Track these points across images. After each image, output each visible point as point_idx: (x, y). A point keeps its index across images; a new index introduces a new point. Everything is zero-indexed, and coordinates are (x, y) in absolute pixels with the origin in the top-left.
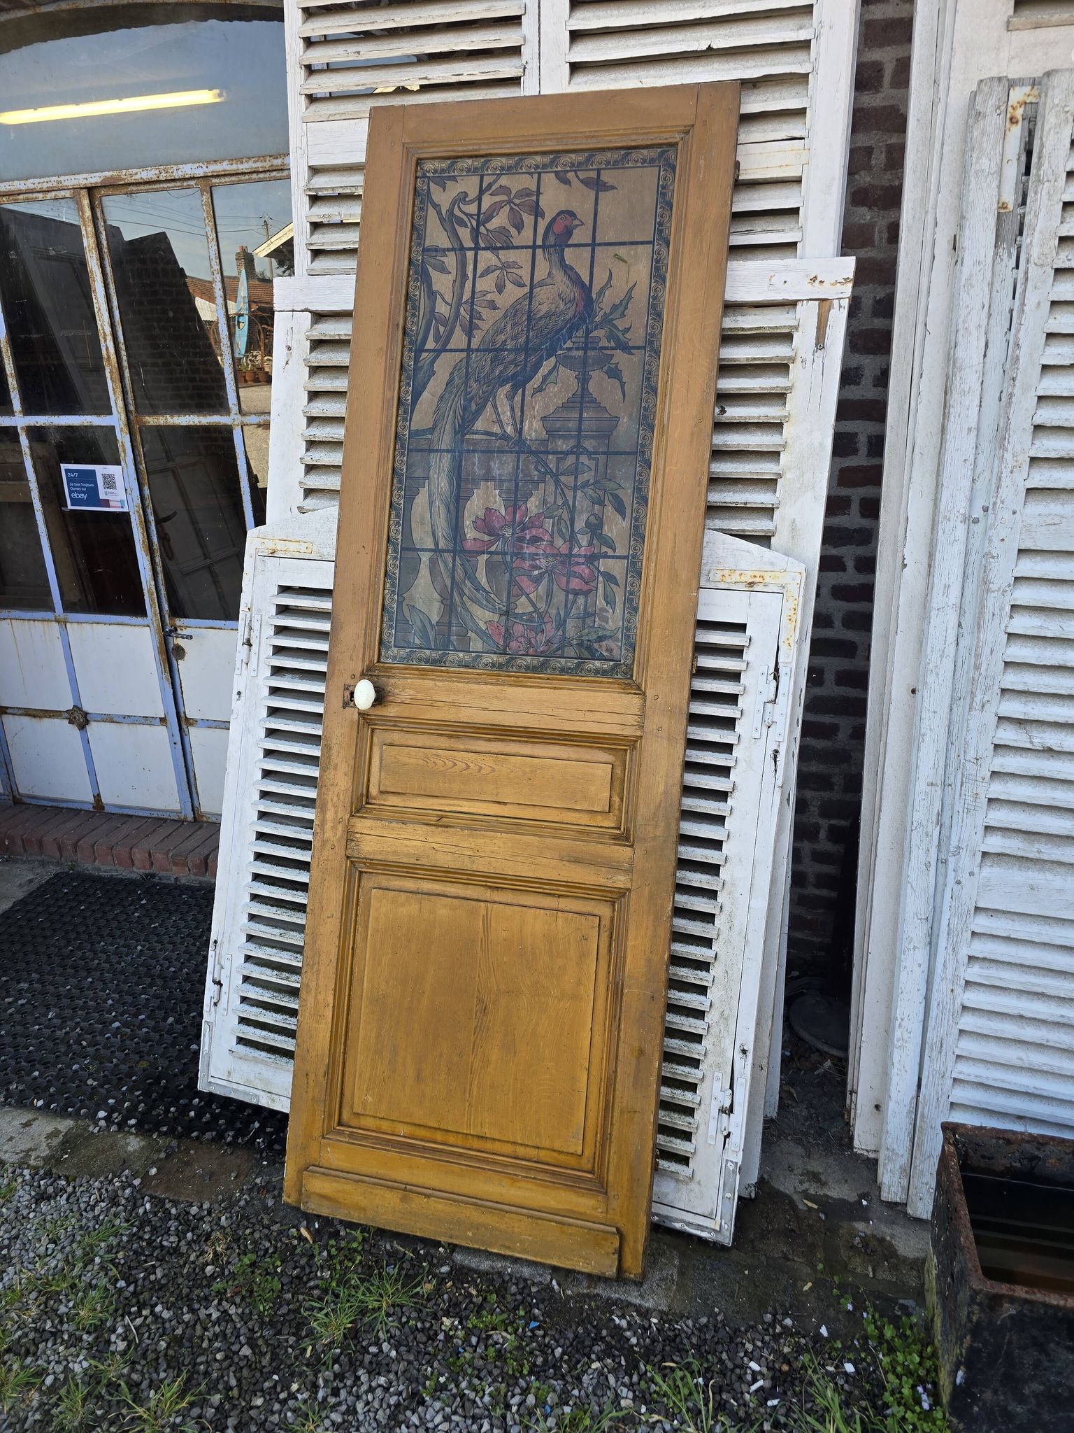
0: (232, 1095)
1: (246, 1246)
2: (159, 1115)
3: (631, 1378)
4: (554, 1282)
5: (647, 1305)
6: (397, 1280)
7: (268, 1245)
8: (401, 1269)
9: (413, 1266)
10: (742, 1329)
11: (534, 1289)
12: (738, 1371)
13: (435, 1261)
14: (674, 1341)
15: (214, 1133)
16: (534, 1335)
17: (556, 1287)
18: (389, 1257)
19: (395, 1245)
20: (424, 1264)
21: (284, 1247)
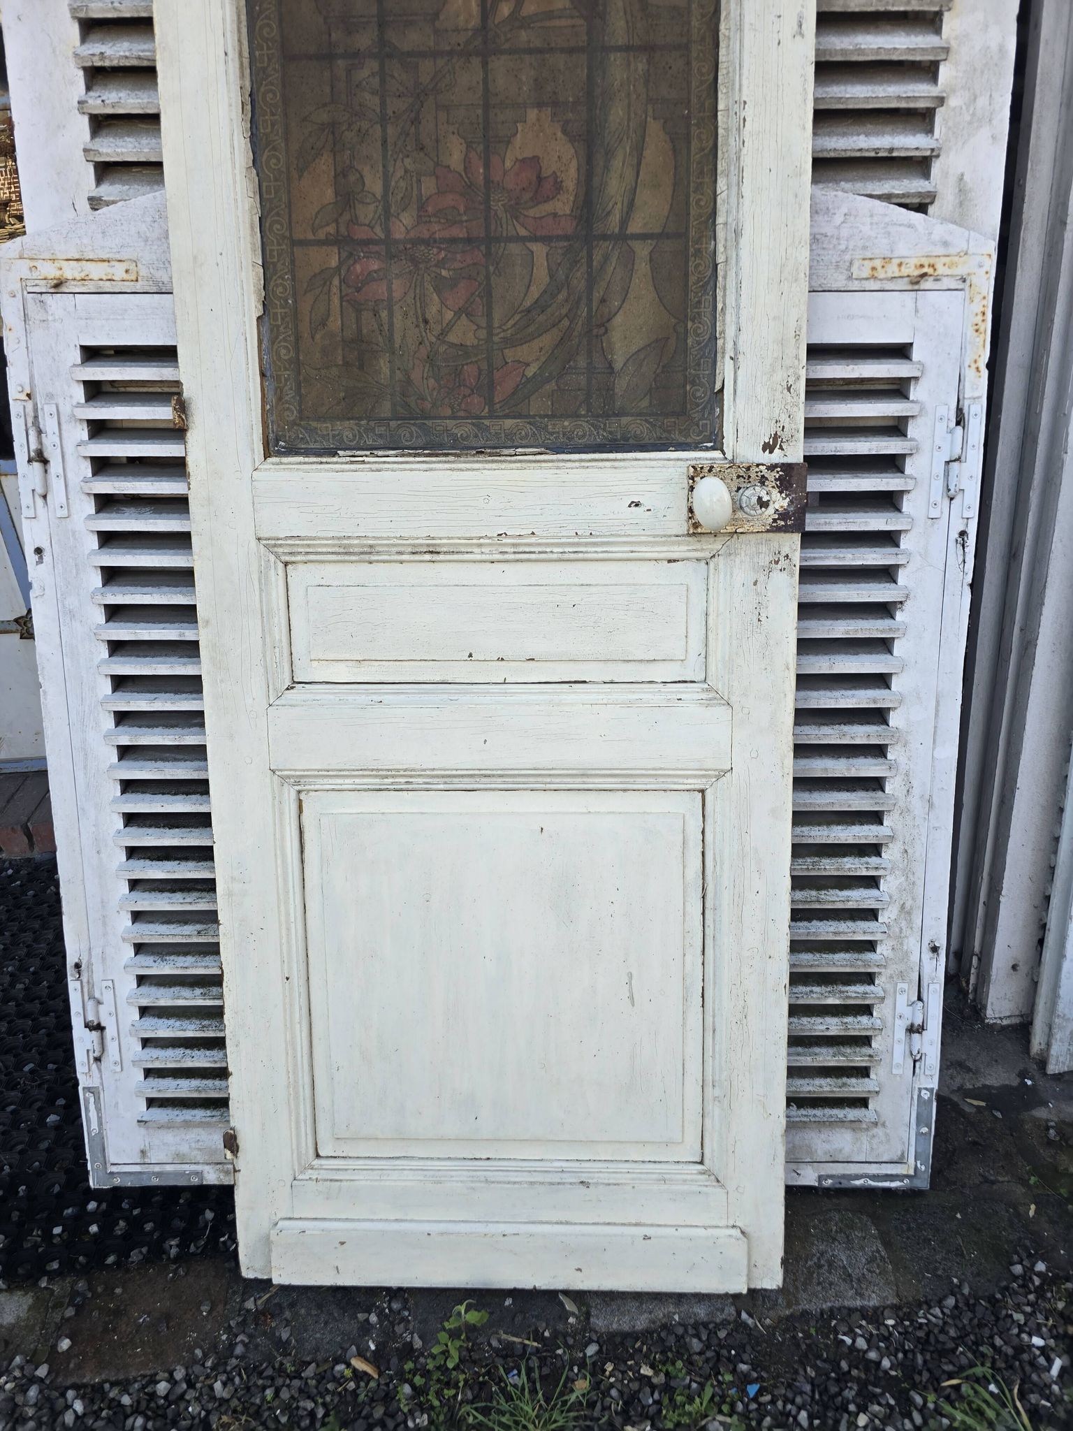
0: (155, 1182)
1: (276, 1419)
2: (36, 1246)
3: (912, 1420)
4: (744, 1316)
5: (871, 1304)
6: (533, 1391)
7: (309, 1405)
8: (529, 1370)
9: (543, 1361)
10: (998, 1296)
11: (722, 1334)
12: (1025, 1356)
13: (571, 1341)
14: (927, 1341)
15: (144, 1250)
16: (760, 1404)
17: (750, 1321)
18: (505, 1357)
19: (504, 1336)
20: (560, 1352)
21: (336, 1400)
